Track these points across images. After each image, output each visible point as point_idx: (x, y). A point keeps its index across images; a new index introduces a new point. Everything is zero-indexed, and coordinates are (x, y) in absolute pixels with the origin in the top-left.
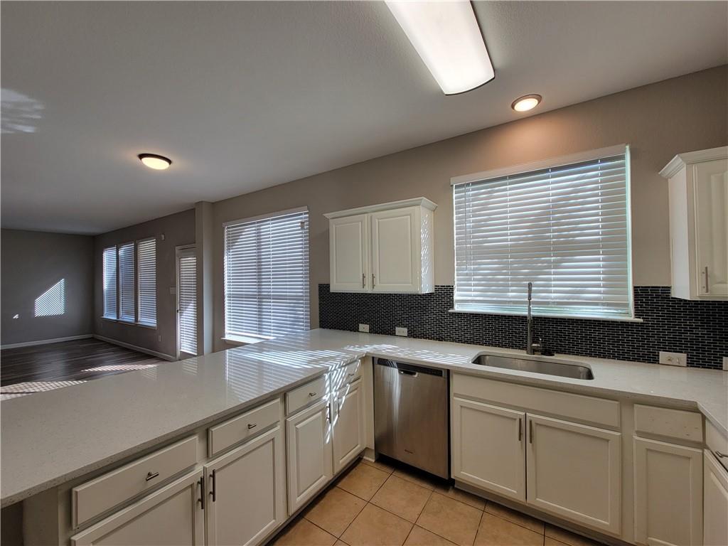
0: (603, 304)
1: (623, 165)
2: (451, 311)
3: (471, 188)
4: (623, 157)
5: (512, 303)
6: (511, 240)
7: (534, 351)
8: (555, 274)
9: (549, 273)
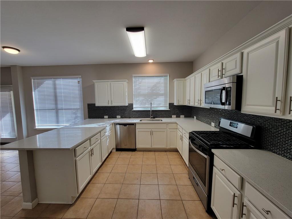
0: (164, 107)
1: (167, 78)
2: (133, 110)
3: (137, 78)
4: (167, 76)
5: (147, 107)
6: (147, 92)
7: (152, 118)
8: (156, 100)
9: (154, 100)
